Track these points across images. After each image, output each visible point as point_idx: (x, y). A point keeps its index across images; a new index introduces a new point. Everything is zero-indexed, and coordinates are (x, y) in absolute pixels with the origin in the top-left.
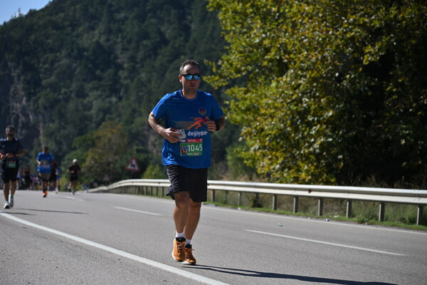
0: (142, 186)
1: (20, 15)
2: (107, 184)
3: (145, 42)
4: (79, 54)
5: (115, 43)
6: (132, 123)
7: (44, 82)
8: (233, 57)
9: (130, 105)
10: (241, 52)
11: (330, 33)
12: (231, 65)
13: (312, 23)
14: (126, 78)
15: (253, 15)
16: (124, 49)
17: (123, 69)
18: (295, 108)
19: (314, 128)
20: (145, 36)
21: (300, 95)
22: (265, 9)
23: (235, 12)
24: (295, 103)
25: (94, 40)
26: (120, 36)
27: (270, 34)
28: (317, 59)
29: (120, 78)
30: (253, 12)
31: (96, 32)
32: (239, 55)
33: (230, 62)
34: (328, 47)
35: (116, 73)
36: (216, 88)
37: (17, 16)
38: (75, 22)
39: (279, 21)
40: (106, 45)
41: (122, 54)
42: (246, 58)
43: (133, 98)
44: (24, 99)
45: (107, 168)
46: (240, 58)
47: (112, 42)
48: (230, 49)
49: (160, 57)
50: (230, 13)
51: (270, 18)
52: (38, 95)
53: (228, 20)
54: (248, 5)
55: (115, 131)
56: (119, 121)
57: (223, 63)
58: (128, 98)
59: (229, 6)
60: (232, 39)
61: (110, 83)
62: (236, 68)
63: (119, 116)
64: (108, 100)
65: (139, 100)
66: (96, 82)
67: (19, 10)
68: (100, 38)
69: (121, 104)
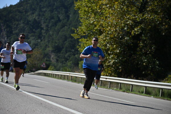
0: (46, 73)
1: (7, 6)
2: (34, 71)
3: (52, 20)
4: (27, 23)
5: (41, 20)
6: (45, 50)
7: (14, 32)
8: (83, 28)
9: (45, 43)
10: (86, 26)
11: (119, 21)
12: (82, 30)
13: (113, 17)
14: (44, 33)
15: (91, 12)
16: (44, 22)
17: (43, 29)
18: (104, 48)
19: (111, 56)
20: (52, 18)
21: (106, 43)
22: (96, 11)
23: (85, 11)
24: (104, 46)
25: (34, 18)
26: (43, 17)
27: (97, 20)
28: (114, 30)
29: (42, 33)
30: (91, 11)
31: (35, 15)
32: (85, 27)
33: (82, 29)
34: (118, 27)
35: (41, 31)
36: (76, 39)
37: (5, 7)
38: (27, 11)
39: (101, 16)
40: (38, 20)
41: (43, 24)
42: (88, 28)
43: (46, 41)
44: (6, 38)
45: (34, 66)
46: (85, 28)
47: (40, 19)
48: (82, 24)
49: (57, 26)
50: (83, 11)
51: (97, 14)
52: (11, 37)
53: (82, 14)
54: (90, 9)
55: (38, 52)
56: (41, 49)
57: (79, 29)
58: (44, 41)
59: (83, 9)
60: (83, 21)
61: (38, 34)
62: (84, 32)
63: (41, 47)
64: (37, 40)
65: (49, 41)
66: (33, 33)
67: (6, 5)
68: (36, 17)
69: (42, 43)
